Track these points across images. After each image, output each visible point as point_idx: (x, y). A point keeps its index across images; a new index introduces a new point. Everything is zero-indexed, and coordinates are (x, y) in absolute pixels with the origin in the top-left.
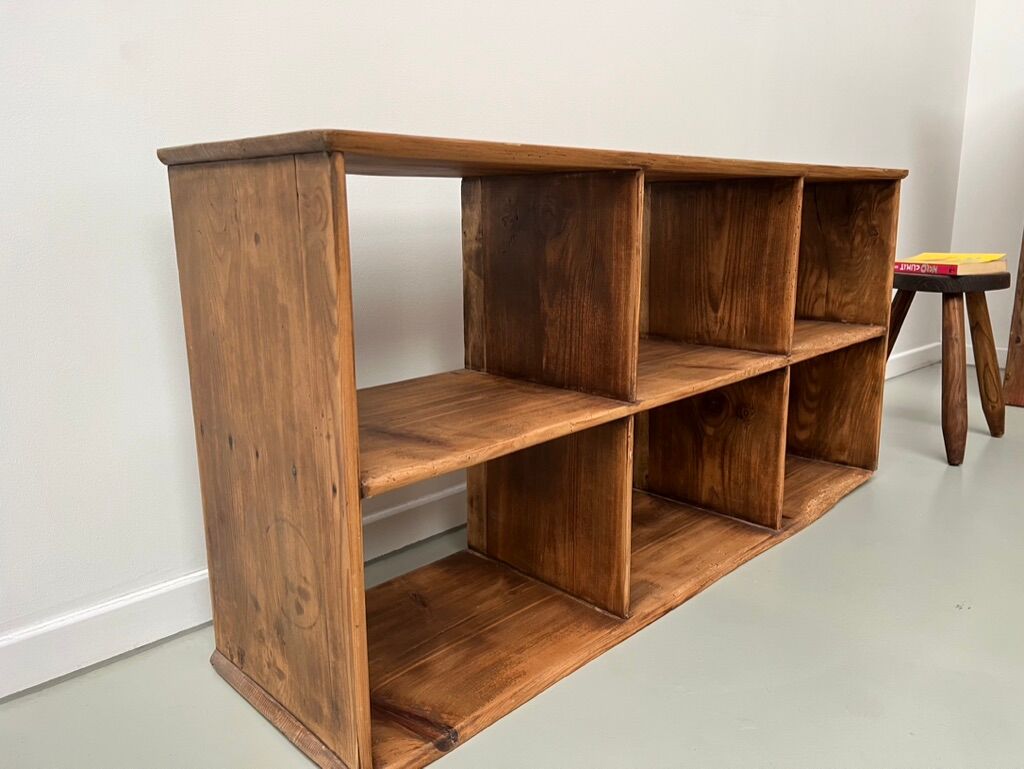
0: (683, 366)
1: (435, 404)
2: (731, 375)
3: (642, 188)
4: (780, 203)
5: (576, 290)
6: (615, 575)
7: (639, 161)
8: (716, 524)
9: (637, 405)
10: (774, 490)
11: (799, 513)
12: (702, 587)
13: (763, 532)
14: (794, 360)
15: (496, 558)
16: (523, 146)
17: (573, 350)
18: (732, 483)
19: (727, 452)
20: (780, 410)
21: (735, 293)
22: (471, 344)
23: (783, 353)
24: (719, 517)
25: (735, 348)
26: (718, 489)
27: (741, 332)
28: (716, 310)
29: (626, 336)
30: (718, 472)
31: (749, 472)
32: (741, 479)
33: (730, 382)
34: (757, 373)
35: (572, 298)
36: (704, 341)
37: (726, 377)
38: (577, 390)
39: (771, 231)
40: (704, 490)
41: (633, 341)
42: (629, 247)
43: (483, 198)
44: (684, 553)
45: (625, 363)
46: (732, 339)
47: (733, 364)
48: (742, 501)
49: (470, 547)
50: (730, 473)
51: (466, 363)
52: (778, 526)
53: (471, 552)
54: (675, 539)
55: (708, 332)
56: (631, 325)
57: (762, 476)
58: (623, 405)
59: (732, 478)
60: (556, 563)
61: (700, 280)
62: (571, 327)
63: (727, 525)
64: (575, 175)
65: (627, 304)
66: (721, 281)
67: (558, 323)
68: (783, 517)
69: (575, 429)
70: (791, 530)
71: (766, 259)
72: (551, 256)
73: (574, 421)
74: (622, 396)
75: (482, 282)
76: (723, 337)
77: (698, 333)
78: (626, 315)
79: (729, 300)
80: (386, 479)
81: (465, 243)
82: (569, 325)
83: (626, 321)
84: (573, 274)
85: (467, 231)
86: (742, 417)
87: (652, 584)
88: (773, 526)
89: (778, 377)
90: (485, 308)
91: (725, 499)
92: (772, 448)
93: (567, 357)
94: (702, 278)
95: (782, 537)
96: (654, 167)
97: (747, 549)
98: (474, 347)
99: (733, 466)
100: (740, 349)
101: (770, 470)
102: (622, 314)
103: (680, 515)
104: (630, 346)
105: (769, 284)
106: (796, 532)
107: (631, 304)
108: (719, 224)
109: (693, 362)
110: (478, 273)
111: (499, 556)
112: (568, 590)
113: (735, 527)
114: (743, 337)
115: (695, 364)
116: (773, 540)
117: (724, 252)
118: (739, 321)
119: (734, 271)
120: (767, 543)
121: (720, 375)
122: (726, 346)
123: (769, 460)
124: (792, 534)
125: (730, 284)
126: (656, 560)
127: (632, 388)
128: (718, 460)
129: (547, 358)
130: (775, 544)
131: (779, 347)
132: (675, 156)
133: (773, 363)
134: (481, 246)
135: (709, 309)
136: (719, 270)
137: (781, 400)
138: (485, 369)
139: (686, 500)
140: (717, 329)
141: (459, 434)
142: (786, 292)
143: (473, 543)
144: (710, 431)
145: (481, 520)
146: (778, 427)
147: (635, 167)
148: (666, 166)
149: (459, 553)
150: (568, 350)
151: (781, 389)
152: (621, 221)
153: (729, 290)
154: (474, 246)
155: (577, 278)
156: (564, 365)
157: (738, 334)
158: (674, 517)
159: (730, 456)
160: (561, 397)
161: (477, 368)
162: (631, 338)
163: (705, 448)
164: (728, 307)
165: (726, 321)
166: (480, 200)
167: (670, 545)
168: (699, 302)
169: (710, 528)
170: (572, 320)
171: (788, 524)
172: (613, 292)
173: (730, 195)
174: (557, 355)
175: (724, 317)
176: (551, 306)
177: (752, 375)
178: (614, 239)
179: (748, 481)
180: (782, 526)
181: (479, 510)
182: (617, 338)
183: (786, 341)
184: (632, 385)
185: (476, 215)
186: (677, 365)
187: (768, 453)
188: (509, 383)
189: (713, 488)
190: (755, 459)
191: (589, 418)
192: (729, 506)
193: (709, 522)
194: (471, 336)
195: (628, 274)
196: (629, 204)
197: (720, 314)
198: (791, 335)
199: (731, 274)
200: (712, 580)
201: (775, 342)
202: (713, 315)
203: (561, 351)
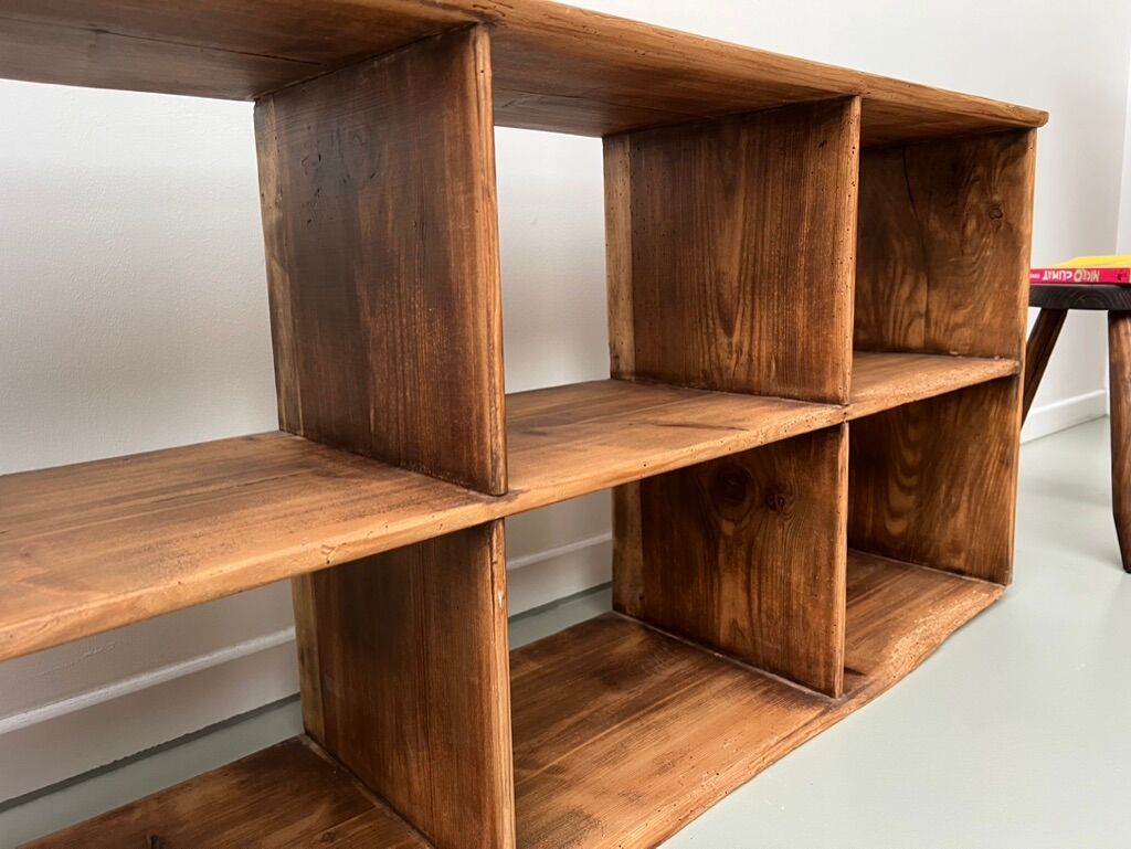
4: (822, 145)
5: (402, 281)
8: (738, 684)
9: (510, 500)
10: (828, 632)
11: (876, 664)
13: (812, 702)
14: (856, 412)
15: (337, 757)
17: (408, 394)
18: (763, 615)
19: (755, 563)
20: (835, 496)
21: (757, 305)
22: (283, 389)
23: (835, 401)
26: (743, 623)
27: (769, 367)
28: (729, 332)
30: (743, 597)
31: (789, 599)
32: (777, 608)
33: (726, 452)
35: (400, 296)
36: (713, 384)
37: (718, 443)
38: (417, 470)
39: (809, 195)
40: (722, 631)
42: (471, 186)
44: (666, 748)
45: (480, 419)
46: (756, 379)
47: (741, 421)
48: (780, 647)
49: (307, 732)
50: (760, 599)
51: (281, 422)
52: (838, 688)
55: (719, 368)
56: (484, 343)
57: (809, 608)
59: (764, 606)
60: (409, 783)
61: (704, 285)
62: (402, 352)
63: (754, 689)
64: (386, 59)
66: (735, 284)
67: (384, 345)
68: (847, 670)
69: (337, 558)
71: (803, 243)
73: (336, 541)
74: (480, 483)
75: (287, 278)
76: (742, 375)
77: (704, 370)
79: (748, 314)
81: (264, 213)
82: (399, 349)
84: (396, 248)
85: (265, 193)
86: (774, 509)
88: (830, 692)
90: (294, 323)
91: (754, 642)
92: (823, 561)
93: (400, 408)
94: (707, 281)
95: (844, 710)
97: (777, 738)
98: (287, 392)
99: (764, 587)
100: (766, 395)
101: (822, 598)
103: (683, 666)
105: (809, 284)
106: (871, 698)
107: (481, 301)
108: (729, 189)
110: (284, 262)
111: (340, 755)
112: (427, 833)
114: (773, 374)
115: (678, 421)
116: (829, 715)
117: (739, 234)
118: (764, 348)
119: (754, 266)
120: (817, 724)
121: (707, 439)
123: (819, 578)
124: (863, 704)
125: (746, 286)
128: (741, 577)
129: (375, 410)
130: (830, 724)
131: (828, 391)
133: (817, 417)
134: (282, 215)
135: (720, 331)
136: (731, 265)
137: (834, 481)
138: (302, 433)
140: (733, 362)
142: (837, 296)
143: (310, 726)
144: (728, 528)
145: (315, 690)
150: (401, 395)
151: (834, 462)
153: (749, 297)
155: (402, 258)
156: (397, 420)
157: (765, 371)
159: (760, 572)
161: (293, 430)
162: (485, 368)
163: (722, 556)
164: (747, 326)
165: (746, 349)
167: (649, 728)
168: (704, 321)
169: (724, 692)
170: (401, 336)
171: (858, 683)
174: (388, 404)
175: (741, 343)
179: (788, 613)
180: (846, 690)
181: (312, 673)
183: (840, 380)
184: (494, 462)
187: (817, 568)
189: (735, 622)
190: (798, 577)
191: (378, 533)
192: (760, 653)
193: (725, 681)
194: (283, 373)
195: (473, 239)
196: (464, 96)
197: (735, 339)
198: (847, 371)
199: (750, 272)
200: (703, 805)
201: (822, 383)
202: (723, 340)
203: (392, 395)
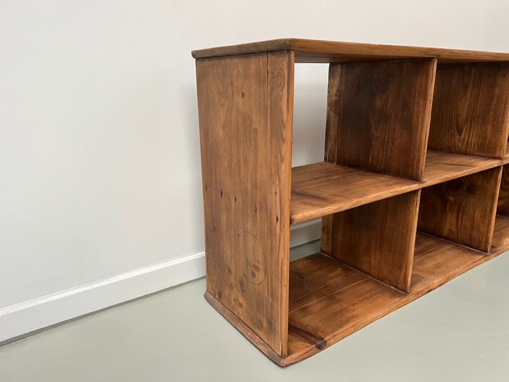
0: (443, 163)
1: (314, 179)
2: (471, 169)
3: (435, 68)
4: (504, 76)
5: (392, 122)
6: (403, 271)
7: (436, 53)
8: (453, 248)
9: (423, 183)
10: (488, 232)
11: (499, 245)
12: (448, 280)
13: (480, 254)
14: (505, 162)
15: (336, 258)
16: (379, 45)
17: (388, 153)
18: (462, 227)
19: (461, 210)
20: (495, 189)
21: (472, 125)
22: (328, 150)
23: (500, 158)
24: (454, 245)
25: (470, 155)
26: (454, 230)
27: (475, 146)
28: (460, 133)
29: (421, 147)
30: (455, 221)
31: (473, 222)
32: (468, 224)
33: (471, 173)
34: (486, 169)
35: (389, 126)
36: (452, 151)
37: (469, 170)
38: (389, 174)
39: (497, 91)
40: (445, 231)
41: (424, 149)
42: (425, 99)
43: (341, 73)
44: (436, 262)
45: (419, 161)
46: (469, 150)
47: (472, 164)
48: (468, 237)
49: (322, 251)
50: (462, 221)
51: (325, 159)
52: (489, 250)
53: (323, 254)
54: (430, 254)
55: (455, 146)
56: (423, 141)
57: (481, 225)
58: (416, 183)
59: (463, 224)
60: (370, 263)
61: (452, 118)
62: (388, 141)
63: (459, 249)
64: (396, 61)
65: (422, 130)
66: (464, 118)
67: (380, 139)
68: (492, 247)
69: (392, 195)
70: (495, 254)
71: (492, 107)
72: (378, 103)
73: (392, 191)
74: (416, 179)
75: (337, 117)
76: (464, 149)
77: (448, 147)
78: (421, 135)
79: (468, 128)
80: (302, 216)
81: (329, 97)
82: (386, 141)
83: (421, 139)
84: (391, 112)
85: (331, 91)
86: (472, 193)
87: (420, 276)
88: (486, 251)
89: (495, 172)
90: (338, 131)
91: (458, 236)
92: (488, 210)
93: (384, 157)
94: (453, 117)
95: (490, 257)
96: (444, 56)
97: (471, 262)
98: (330, 150)
99: (464, 218)
100: (473, 155)
101: (486, 221)
102: (419, 135)
103: (432, 242)
104: (422, 152)
105: (494, 120)
106: (498, 255)
107: (424, 130)
108: (466, 87)
109: (448, 162)
110: (335, 112)
111: (338, 257)
112: (376, 276)
113: (463, 250)
114: (476, 149)
115: (450, 163)
116: (486, 258)
117: (468, 102)
118: (473, 140)
119: (473, 113)
120: (482, 260)
121: (465, 170)
122: (465, 153)
123: (486, 216)
124: (496, 256)
125: (470, 120)
126: (421, 264)
127: (421, 175)
128: (455, 215)
129: (372, 157)
130: (486, 260)
131: (497, 155)
132: (455, 50)
133: (494, 163)
134: (338, 98)
135: (456, 133)
136: (463, 112)
137: (496, 184)
138: (336, 162)
139: (436, 235)
140: (461, 144)
141: (331, 195)
142: (504, 125)
143: (324, 250)
144: (452, 199)
145: (328, 238)
146: (493, 198)
147: (433, 56)
148: (449, 56)
149: (316, 254)
150: (385, 153)
151: (497, 178)
152: (422, 85)
153: (469, 123)
154: (334, 98)
155: (393, 115)
156: (382, 161)
157: (473, 147)
158: (428, 243)
159: (463, 213)
160: (381, 178)
161: (331, 161)
162: (423, 148)
163: (448, 208)
164: (468, 132)
165: (466, 140)
166: (339, 74)
167: (428, 257)
168: (450, 130)
169: (448, 250)
170: (388, 137)
171: (494, 250)
172: (414, 123)
173: (473, 71)
174: (378, 156)
175: (465, 138)
176: (376, 130)
177: (483, 170)
178: (417, 95)
179: (472, 227)
180: (491, 251)
181: (328, 233)
182: (414, 148)
183: (502, 152)
184: (422, 173)
185: (336, 82)
186: (440, 163)
187: (486, 212)
188: (349, 170)
189: (451, 229)
190: (478, 215)
191: (399, 189)
192: (460, 239)
193: (448, 247)
194: (329, 145)
195: (424, 113)
196: (427, 76)
197: (462, 136)
198: (505, 149)
199: (471, 115)
200: (453, 277)
201: (495, 152)
202: (458, 137)
203: (381, 153)
